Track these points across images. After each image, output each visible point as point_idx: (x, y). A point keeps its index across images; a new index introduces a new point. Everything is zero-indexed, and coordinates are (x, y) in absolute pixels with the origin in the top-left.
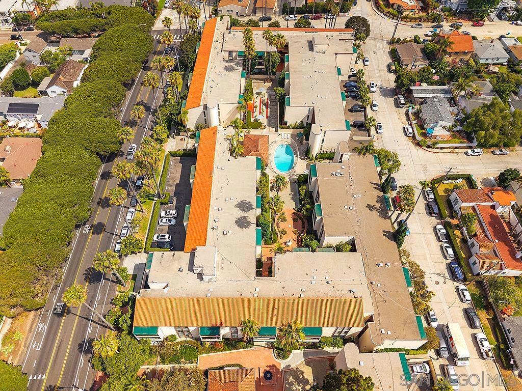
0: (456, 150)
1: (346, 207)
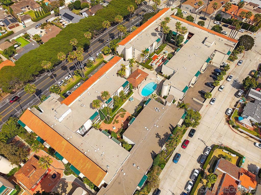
0: (250, 138)
1: (146, 128)
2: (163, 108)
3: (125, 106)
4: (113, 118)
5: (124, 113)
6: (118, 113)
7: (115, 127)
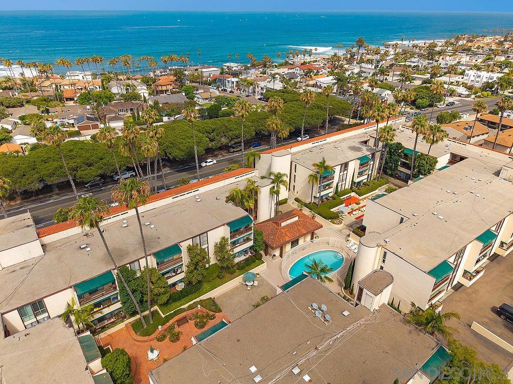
1: (253, 369)
2: (346, 313)
3: (225, 295)
4: (168, 319)
5: (211, 313)
6: (190, 307)
7: (156, 353)
